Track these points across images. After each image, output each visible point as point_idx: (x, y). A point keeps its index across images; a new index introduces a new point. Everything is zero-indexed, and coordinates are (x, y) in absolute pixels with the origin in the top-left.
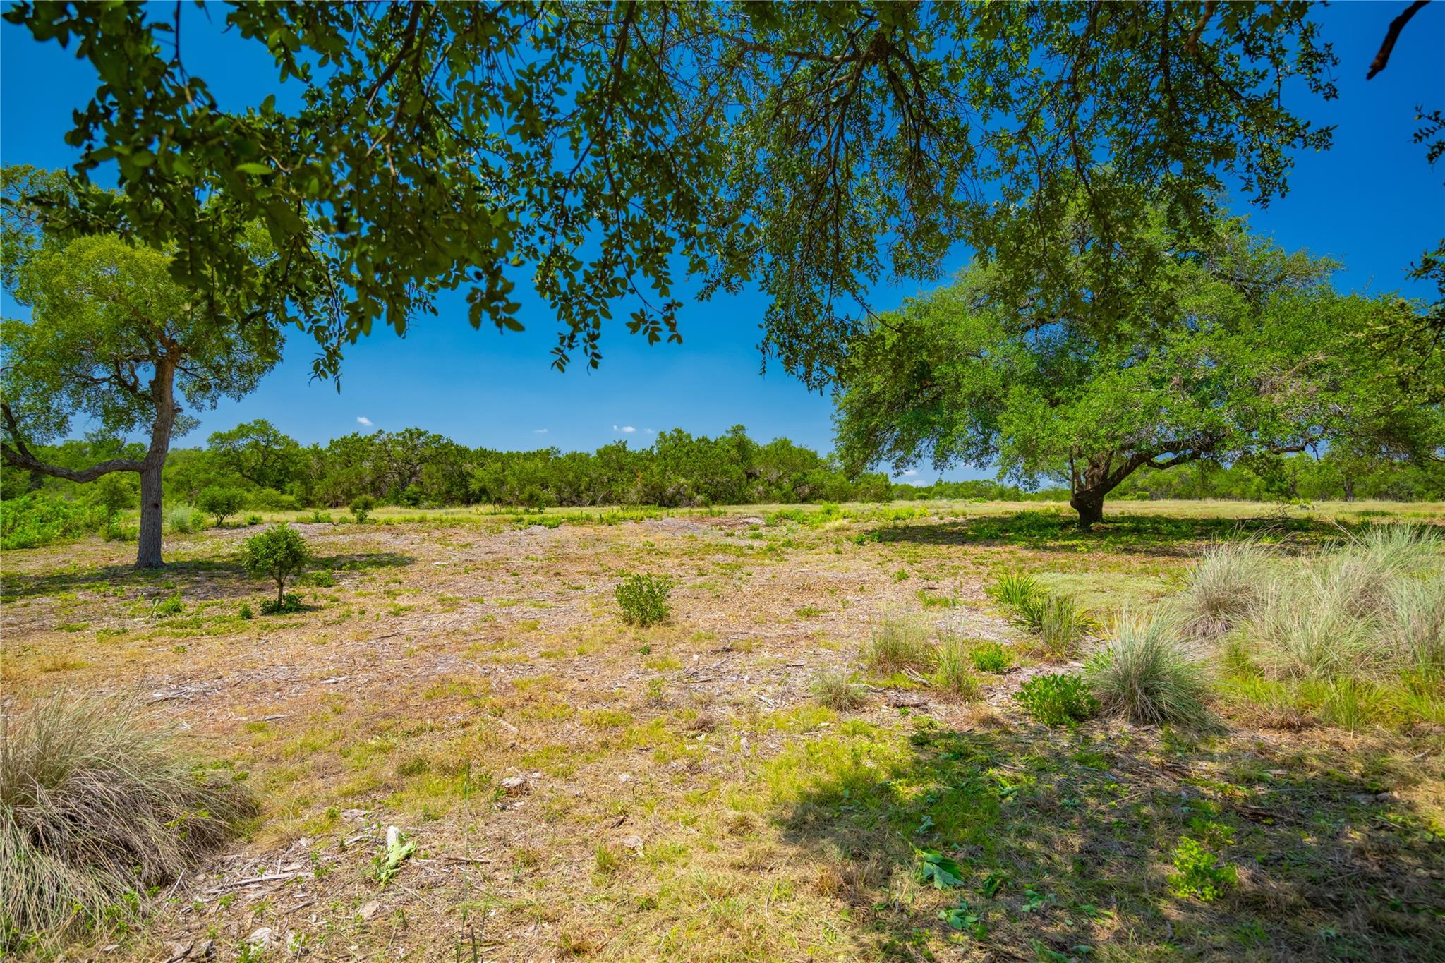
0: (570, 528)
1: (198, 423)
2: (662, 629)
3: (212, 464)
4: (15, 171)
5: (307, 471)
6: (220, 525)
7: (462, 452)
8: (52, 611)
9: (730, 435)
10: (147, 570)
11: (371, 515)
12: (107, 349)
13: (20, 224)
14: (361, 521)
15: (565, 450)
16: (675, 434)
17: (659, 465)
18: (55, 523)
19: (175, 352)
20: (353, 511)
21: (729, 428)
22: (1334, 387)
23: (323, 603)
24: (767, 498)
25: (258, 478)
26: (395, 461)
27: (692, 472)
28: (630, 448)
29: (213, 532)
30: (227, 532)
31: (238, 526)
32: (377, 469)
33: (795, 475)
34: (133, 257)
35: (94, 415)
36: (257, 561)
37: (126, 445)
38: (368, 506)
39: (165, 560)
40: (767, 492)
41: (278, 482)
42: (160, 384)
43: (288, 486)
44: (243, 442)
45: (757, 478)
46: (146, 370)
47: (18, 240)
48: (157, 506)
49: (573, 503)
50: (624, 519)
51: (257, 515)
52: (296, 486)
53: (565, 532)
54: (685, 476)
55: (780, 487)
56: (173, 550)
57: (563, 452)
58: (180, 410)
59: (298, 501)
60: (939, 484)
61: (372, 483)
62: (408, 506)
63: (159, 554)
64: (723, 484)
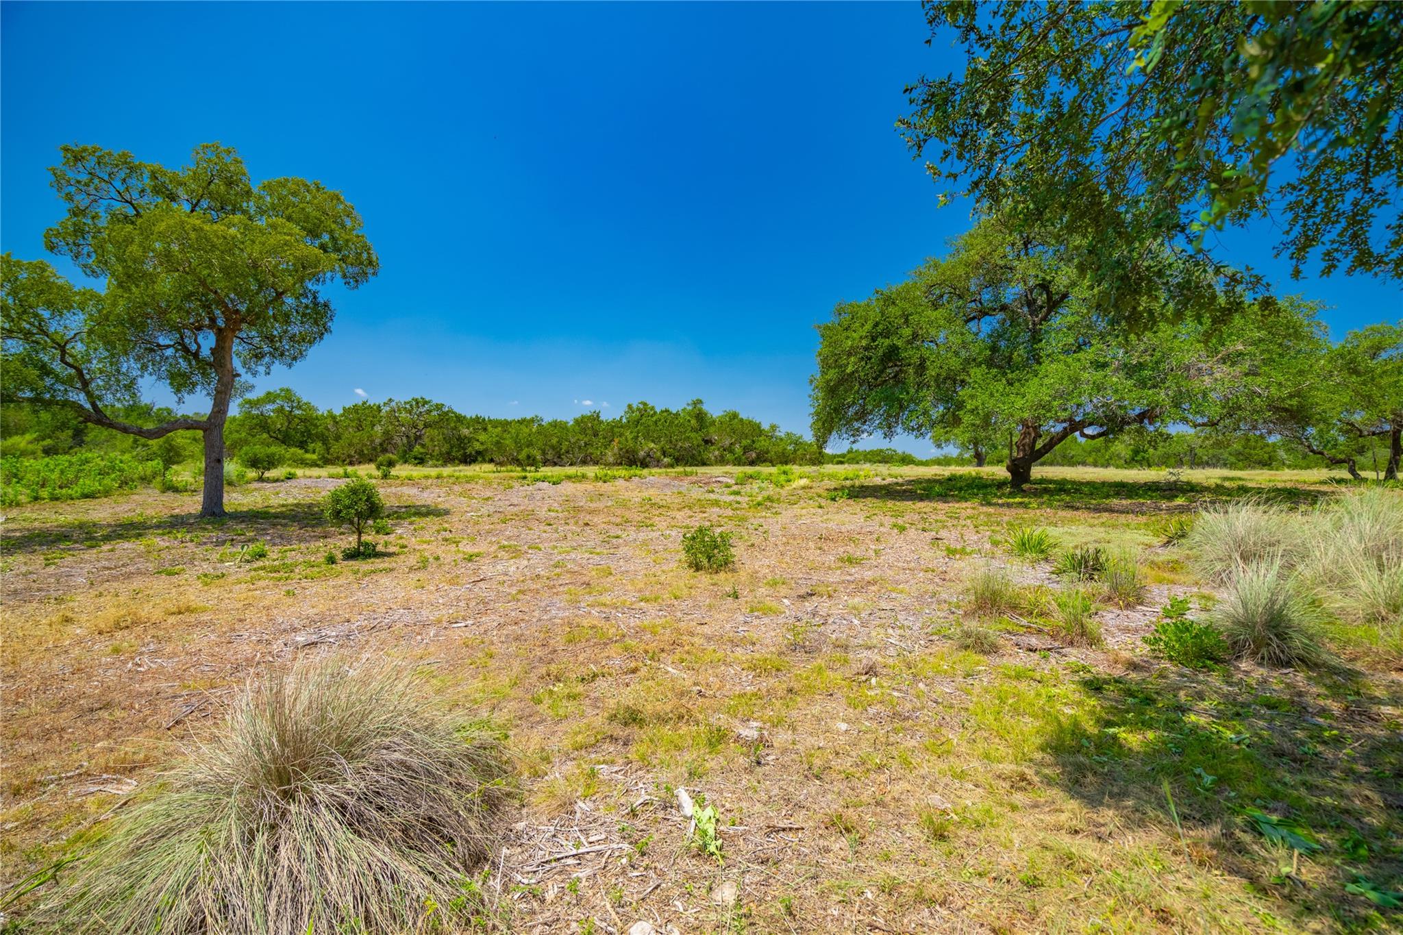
0: (570, 484)
1: (253, 387)
2: (730, 575)
3: (243, 425)
4: (85, 150)
5: (326, 433)
6: (261, 479)
7: (460, 419)
8: (140, 556)
9: (690, 408)
10: (212, 519)
11: (394, 472)
12: (175, 317)
13: (87, 202)
14: (385, 476)
15: (548, 419)
16: (641, 406)
17: (631, 432)
18: (113, 476)
19: (235, 321)
20: (378, 468)
21: (690, 402)
22: (1252, 373)
23: (391, 549)
24: (721, 461)
25: (285, 439)
26: (403, 426)
27: (659, 437)
28: (603, 418)
29: (256, 485)
30: (269, 485)
31: (277, 481)
32: (386, 433)
33: (745, 442)
34: (202, 229)
35: (159, 378)
36: (340, 511)
37: (154, 410)
38: (391, 464)
39: (227, 509)
40: (722, 456)
41: (301, 442)
42: (220, 351)
43: (311, 446)
44: (269, 407)
45: (713, 444)
46: (206, 338)
47: (84, 216)
48: (219, 461)
49: (555, 464)
50: (615, 478)
51: (293, 471)
52: (318, 446)
53: (568, 488)
54: (653, 441)
55: (732, 451)
56: (234, 500)
57: (545, 420)
58: (239, 375)
59: (320, 459)
60: (850, 451)
61: (381, 445)
62: (416, 465)
63: (222, 504)
64: (685, 449)
